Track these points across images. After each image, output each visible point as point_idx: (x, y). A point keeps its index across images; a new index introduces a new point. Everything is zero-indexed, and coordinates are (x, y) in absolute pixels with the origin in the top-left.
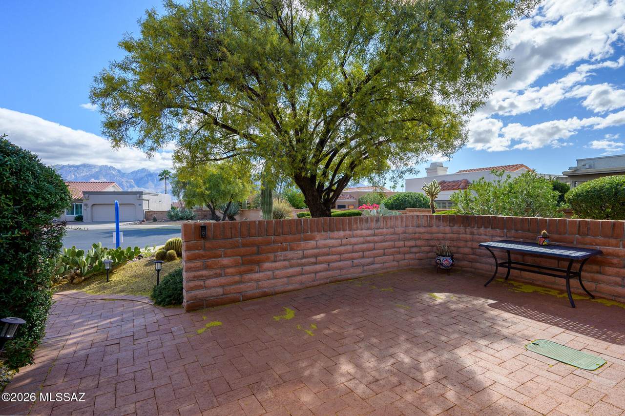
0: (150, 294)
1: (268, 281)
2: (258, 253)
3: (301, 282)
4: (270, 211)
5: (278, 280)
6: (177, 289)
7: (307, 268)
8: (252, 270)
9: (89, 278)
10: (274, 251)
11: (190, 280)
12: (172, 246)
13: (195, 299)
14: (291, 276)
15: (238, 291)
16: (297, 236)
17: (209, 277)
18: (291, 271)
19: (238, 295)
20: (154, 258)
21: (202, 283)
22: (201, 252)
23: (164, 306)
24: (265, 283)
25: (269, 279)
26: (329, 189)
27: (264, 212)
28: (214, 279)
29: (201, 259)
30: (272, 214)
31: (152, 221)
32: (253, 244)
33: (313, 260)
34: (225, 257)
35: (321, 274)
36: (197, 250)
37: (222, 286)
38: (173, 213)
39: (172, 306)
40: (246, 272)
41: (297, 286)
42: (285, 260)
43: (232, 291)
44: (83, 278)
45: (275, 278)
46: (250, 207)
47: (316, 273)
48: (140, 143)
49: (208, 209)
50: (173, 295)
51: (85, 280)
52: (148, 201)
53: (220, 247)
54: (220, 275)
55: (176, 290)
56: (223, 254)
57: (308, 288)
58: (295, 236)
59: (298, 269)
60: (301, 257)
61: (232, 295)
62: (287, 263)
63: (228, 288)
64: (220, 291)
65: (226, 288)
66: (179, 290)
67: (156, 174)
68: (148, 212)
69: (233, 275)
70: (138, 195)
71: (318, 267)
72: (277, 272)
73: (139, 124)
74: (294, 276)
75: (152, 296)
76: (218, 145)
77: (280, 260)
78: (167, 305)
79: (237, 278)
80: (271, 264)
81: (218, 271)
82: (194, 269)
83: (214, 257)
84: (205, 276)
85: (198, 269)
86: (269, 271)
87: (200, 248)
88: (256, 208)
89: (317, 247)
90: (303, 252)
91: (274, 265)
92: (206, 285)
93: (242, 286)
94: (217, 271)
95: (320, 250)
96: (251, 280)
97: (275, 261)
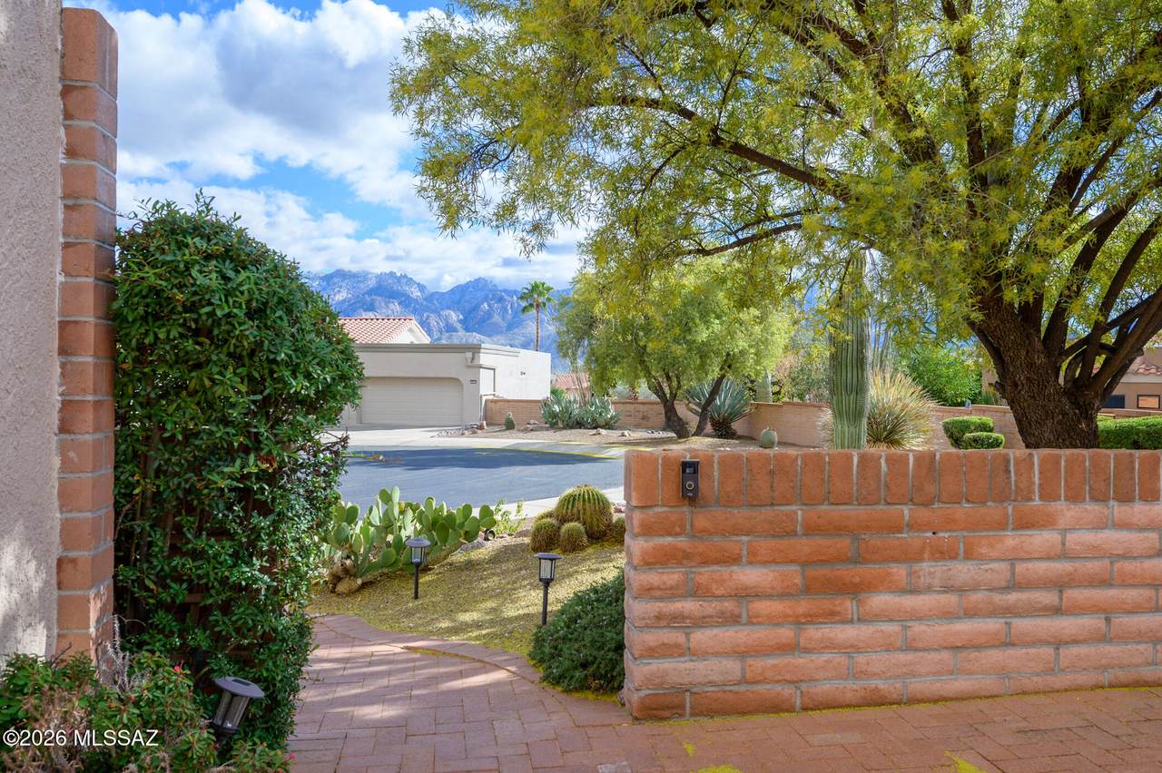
0: (525, 649)
1: (885, 655)
2: (859, 559)
3: (1002, 672)
4: (857, 414)
5: (921, 654)
6: (604, 644)
7: (1023, 625)
8: (833, 613)
9: (371, 583)
10: (910, 557)
11: (647, 626)
12: (575, 510)
13: (660, 686)
14: (964, 647)
15: (788, 677)
16: (992, 510)
17: (701, 622)
18: (964, 627)
19: (787, 691)
20: (527, 540)
21: (681, 638)
22: (682, 542)
23: (567, 691)
24: (878, 661)
25: (889, 648)
26: (1090, 345)
27: (838, 414)
28: (715, 631)
29: (680, 563)
30: (865, 421)
31: (504, 428)
32: (839, 529)
33: (1047, 598)
34: (750, 563)
35: (1075, 650)
36: (669, 534)
37: (741, 654)
38: (557, 408)
39: (591, 696)
40: (812, 619)
41: (988, 683)
42: (947, 589)
43: (769, 674)
44: (359, 581)
45: (910, 647)
46: (779, 393)
47: (1058, 643)
48: (506, 213)
49: (654, 398)
50: (593, 663)
51: (364, 585)
52: (494, 369)
53: (737, 531)
54: (734, 620)
55: (600, 648)
56: (745, 552)
57: (1024, 693)
58: (983, 510)
59: (993, 625)
60: (1003, 584)
61: (768, 687)
62: (951, 600)
63: (759, 664)
64: (732, 667)
65: (750, 661)
66: (609, 650)
67: (511, 293)
68: (492, 401)
69: (775, 621)
70: (469, 355)
71: (1067, 625)
72: (918, 628)
73: (505, 160)
74: (978, 647)
75: (532, 656)
76: (712, 208)
77: (929, 589)
78: (576, 690)
79: (785, 633)
80: (897, 599)
81: (729, 605)
82: (658, 593)
83: (718, 562)
84: (688, 617)
85: (671, 593)
86: (891, 620)
87: (678, 529)
88: (801, 396)
89: (1064, 555)
90: (1013, 566)
91: (909, 601)
92: (692, 646)
93: (800, 660)
94: (726, 604)
95: (1077, 564)
96: (831, 646)
97: (914, 591)
